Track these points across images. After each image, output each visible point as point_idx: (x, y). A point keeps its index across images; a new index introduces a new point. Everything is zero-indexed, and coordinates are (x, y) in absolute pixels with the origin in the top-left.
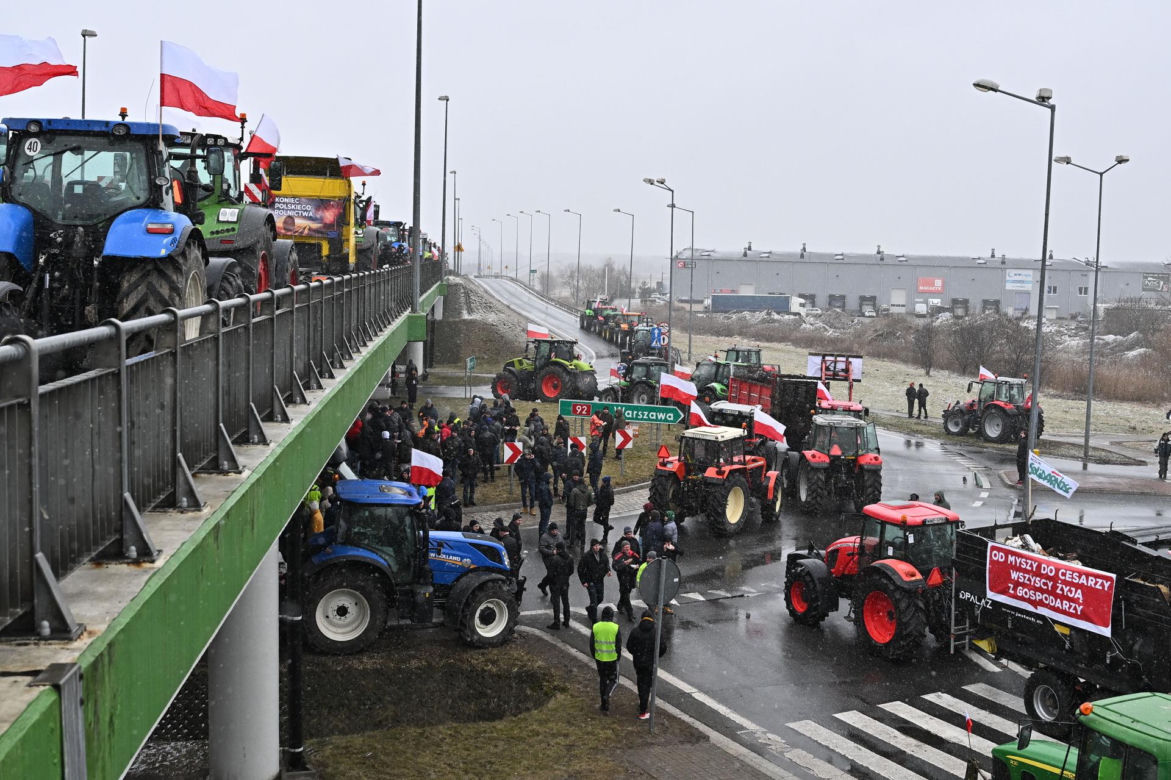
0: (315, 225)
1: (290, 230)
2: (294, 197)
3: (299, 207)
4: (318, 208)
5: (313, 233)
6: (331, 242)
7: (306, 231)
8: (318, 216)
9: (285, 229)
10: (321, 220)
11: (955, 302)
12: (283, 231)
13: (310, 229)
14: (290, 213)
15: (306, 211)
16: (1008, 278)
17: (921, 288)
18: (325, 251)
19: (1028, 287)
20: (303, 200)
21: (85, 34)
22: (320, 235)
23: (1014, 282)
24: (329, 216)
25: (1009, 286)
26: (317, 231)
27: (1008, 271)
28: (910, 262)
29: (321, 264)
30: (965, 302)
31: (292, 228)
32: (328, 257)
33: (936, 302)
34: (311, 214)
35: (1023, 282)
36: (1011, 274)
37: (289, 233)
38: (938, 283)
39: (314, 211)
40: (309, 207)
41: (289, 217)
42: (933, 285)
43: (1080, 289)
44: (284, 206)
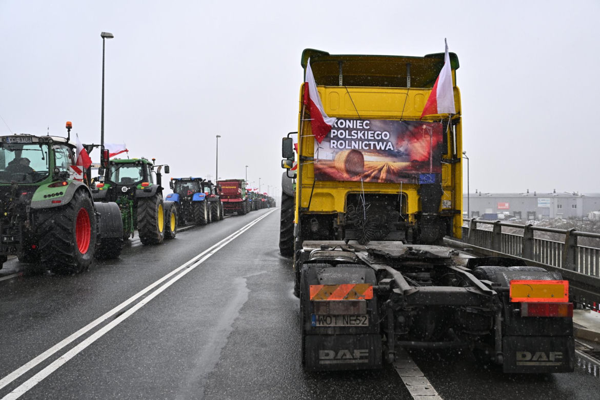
0: (397, 165)
1: (356, 174)
2: (362, 119)
3: (370, 135)
4: (400, 137)
5: (393, 178)
6: (421, 190)
7: (383, 175)
8: (402, 149)
9: (348, 171)
10: (407, 155)
11: (515, 213)
12: (345, 175)
13: (389, 171)
14: (355, 145)
15: (382, 140)
16: (539, 202)
17: (499, 207)
18: (412, 207)
19: (548, 205)
20: (377, 123)
21: (104, 36)
22: (406, 181)
23: (542, 203)
24: (420, 148)
25: (539, 205)
26: (400, 174)
27: (539, 199)
28: (493, 196)
29: (405, 228)
30: (520, 213)
31: (359, 169)
32: (417, 216)
33: (507, 213)
34: (390, 146)
35: (545, 203)
36: (540, 200)
37: (356, 179)
38: (507, 205)
39: (393, 140)
40: (386, 135)
41: (355, 151)
42: (504, 205)
43: (573, 206)
44: (346, 134)
